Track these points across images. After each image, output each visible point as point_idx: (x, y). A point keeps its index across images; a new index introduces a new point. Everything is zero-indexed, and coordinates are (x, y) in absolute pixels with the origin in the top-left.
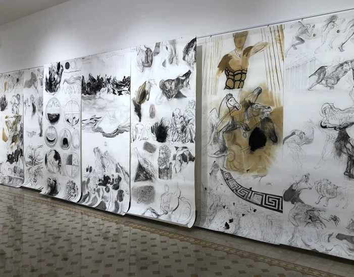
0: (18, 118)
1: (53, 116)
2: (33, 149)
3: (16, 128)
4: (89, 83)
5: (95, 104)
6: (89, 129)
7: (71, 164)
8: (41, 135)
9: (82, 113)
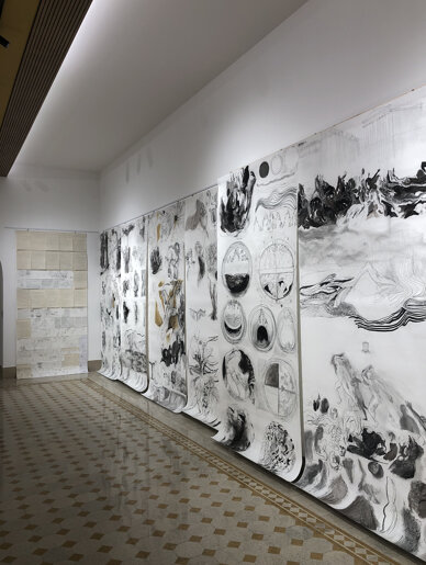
0: (177, 285)
1: (236, 279)
2: (200, 343)
3: (175, 302)
4: (316, 199)
5: (332, 247)
6: (317, 307)
7: (276, 386)
8: (214, 317)
9: (300, 270)
